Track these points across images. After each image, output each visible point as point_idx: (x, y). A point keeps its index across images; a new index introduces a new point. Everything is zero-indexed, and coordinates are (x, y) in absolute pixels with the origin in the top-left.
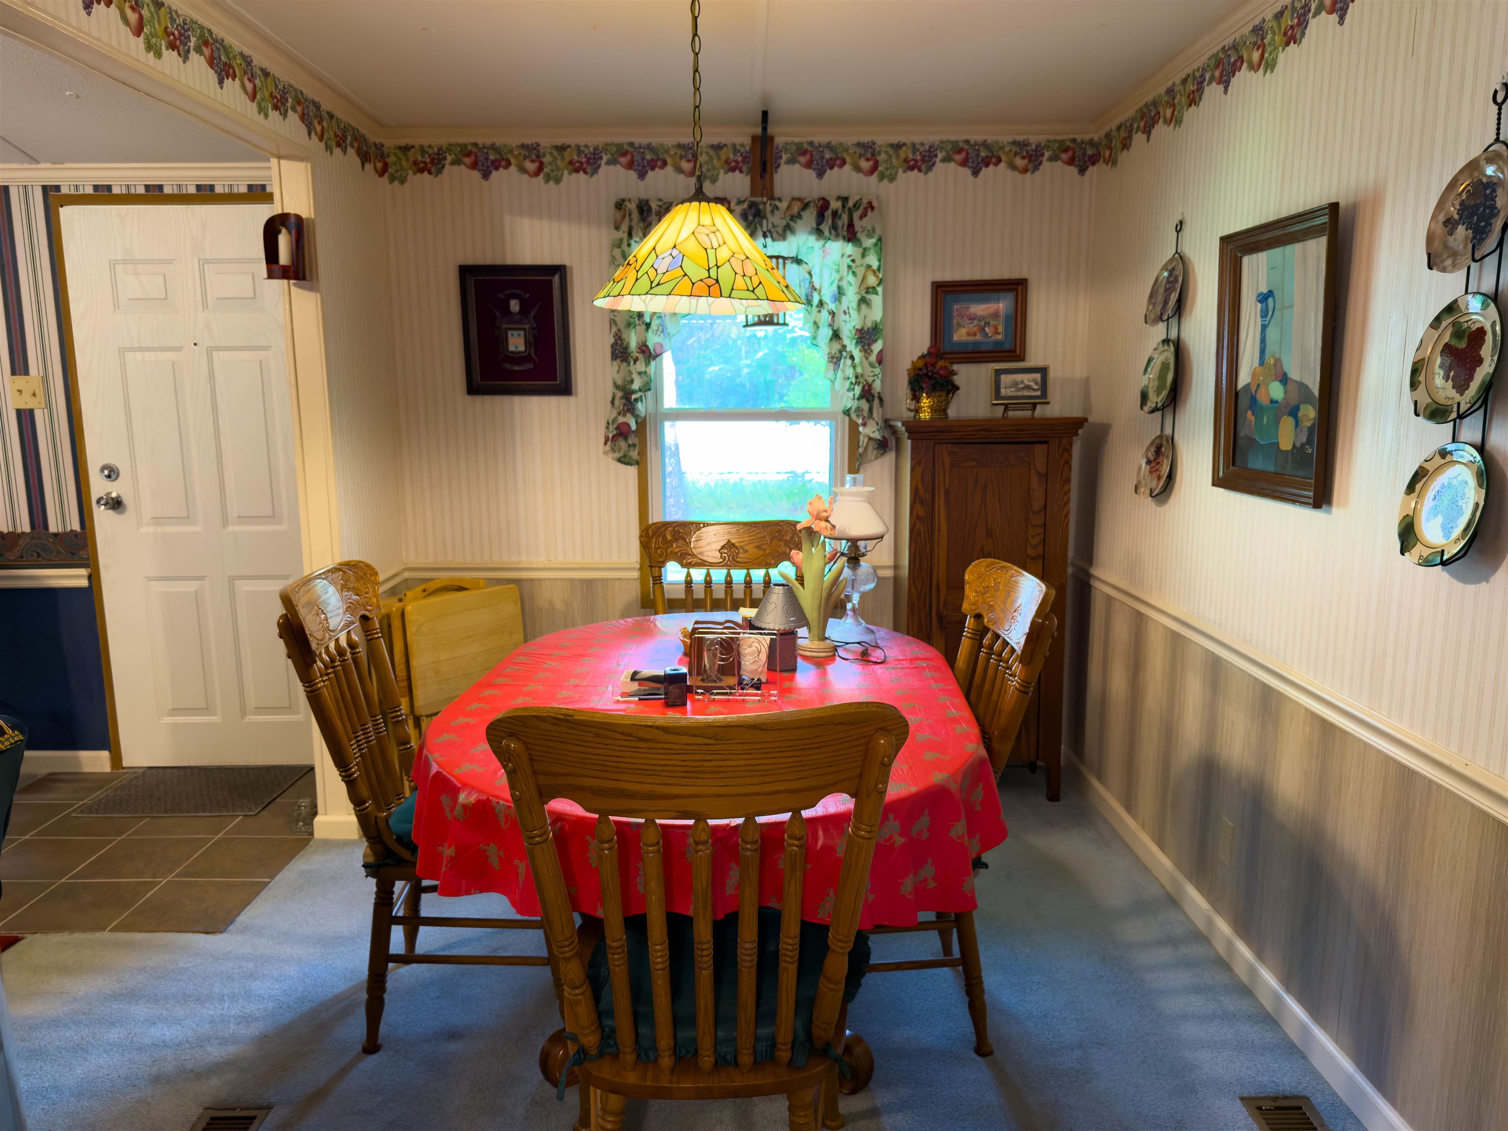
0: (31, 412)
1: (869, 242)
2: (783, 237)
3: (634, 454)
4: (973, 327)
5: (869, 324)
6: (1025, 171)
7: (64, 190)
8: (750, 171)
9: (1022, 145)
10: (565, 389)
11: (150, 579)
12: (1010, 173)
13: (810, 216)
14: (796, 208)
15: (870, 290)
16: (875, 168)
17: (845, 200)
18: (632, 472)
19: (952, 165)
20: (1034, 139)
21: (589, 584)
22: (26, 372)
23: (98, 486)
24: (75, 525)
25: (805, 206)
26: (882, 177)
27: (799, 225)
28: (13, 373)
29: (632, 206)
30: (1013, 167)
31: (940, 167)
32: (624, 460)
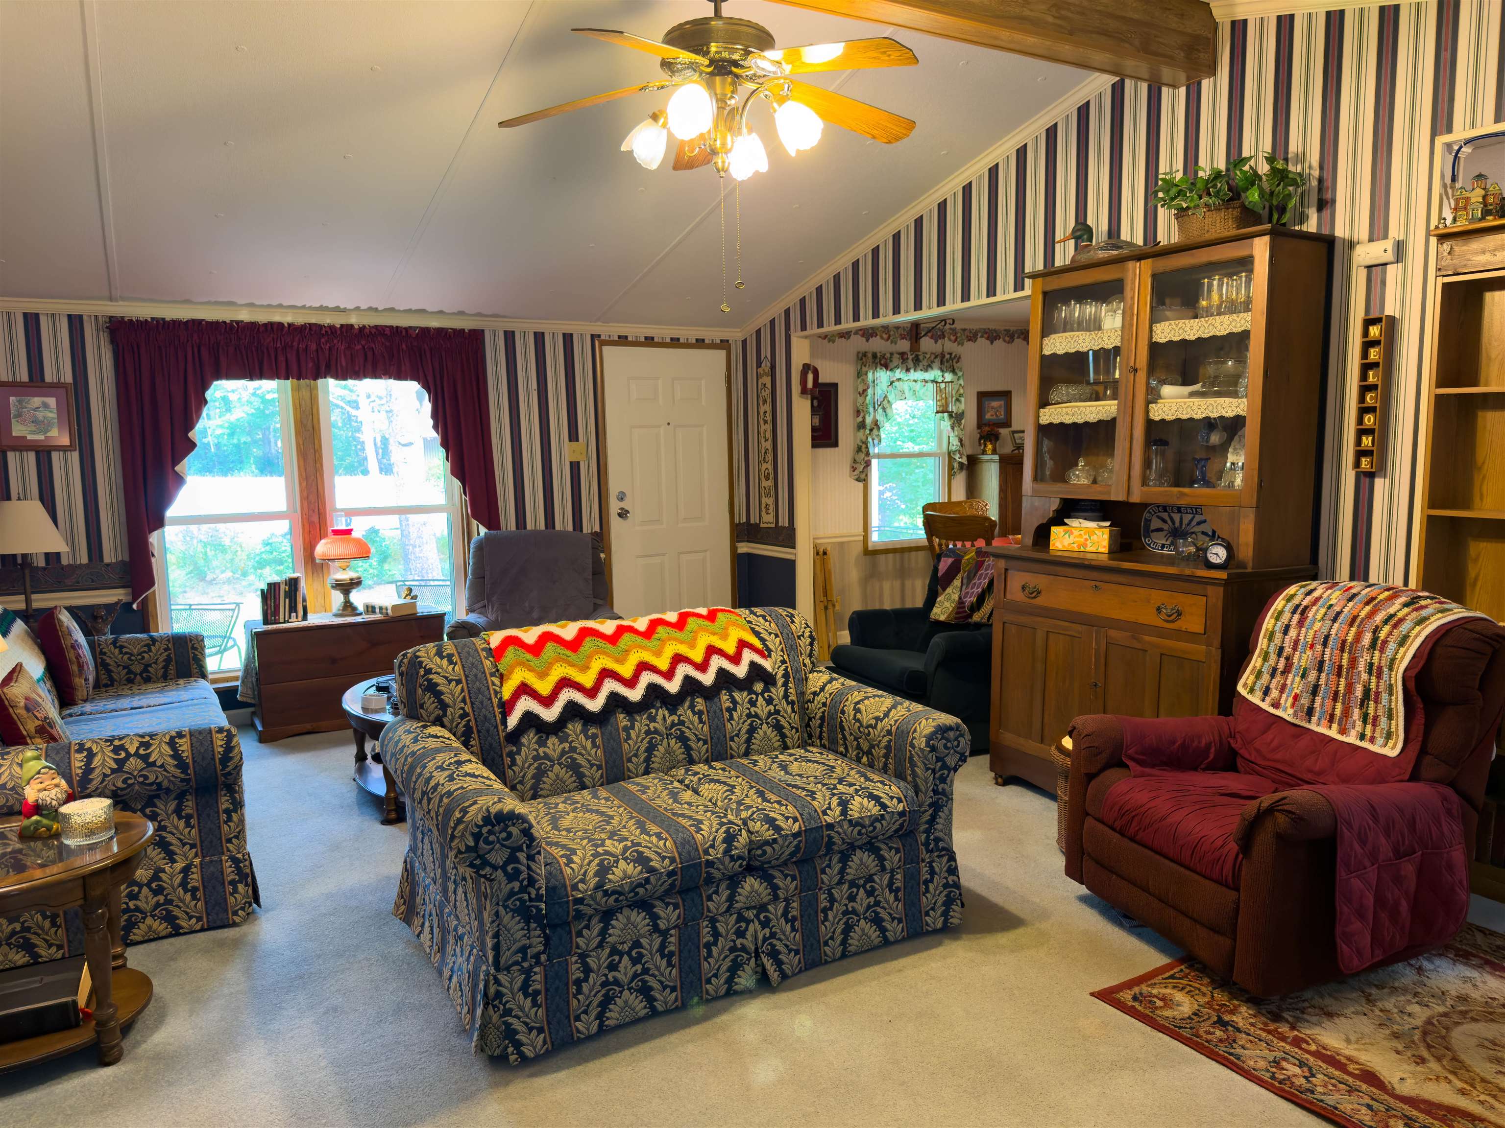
0: (578, 463)
1: (960, 374)
2: (926, 371)
3: (863, 476)
4: (992, 412)
5: (960, 411)
6: (1009, 343)
7: (603, 337)
8: (910, 339)
9: (1007, 331)
10: (836, 444)
11: (638, 557)
12: (1004, 344)
13: (938, 361)
14: (933, 356)
15: (961, 395)
16: (956, 340)
17: (951, 354)
18: (861, 485)
19: (983, 339)
20: (1012, 329)
21: (842, 544)
22: (577, 440)
23: (614, 507)
24: (598, 529)
25: (936, 357)
26: (959, 344)
27: (934, 365)
28: (570, 440)
29: (870, 355)
30: (1005, 341)
31: (979, 339)
32: (858, 480)
